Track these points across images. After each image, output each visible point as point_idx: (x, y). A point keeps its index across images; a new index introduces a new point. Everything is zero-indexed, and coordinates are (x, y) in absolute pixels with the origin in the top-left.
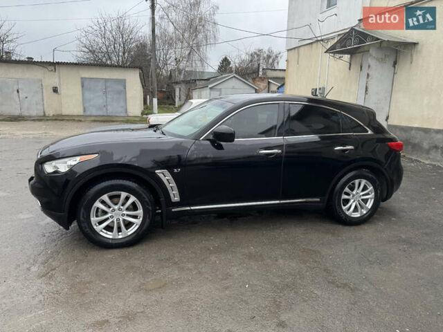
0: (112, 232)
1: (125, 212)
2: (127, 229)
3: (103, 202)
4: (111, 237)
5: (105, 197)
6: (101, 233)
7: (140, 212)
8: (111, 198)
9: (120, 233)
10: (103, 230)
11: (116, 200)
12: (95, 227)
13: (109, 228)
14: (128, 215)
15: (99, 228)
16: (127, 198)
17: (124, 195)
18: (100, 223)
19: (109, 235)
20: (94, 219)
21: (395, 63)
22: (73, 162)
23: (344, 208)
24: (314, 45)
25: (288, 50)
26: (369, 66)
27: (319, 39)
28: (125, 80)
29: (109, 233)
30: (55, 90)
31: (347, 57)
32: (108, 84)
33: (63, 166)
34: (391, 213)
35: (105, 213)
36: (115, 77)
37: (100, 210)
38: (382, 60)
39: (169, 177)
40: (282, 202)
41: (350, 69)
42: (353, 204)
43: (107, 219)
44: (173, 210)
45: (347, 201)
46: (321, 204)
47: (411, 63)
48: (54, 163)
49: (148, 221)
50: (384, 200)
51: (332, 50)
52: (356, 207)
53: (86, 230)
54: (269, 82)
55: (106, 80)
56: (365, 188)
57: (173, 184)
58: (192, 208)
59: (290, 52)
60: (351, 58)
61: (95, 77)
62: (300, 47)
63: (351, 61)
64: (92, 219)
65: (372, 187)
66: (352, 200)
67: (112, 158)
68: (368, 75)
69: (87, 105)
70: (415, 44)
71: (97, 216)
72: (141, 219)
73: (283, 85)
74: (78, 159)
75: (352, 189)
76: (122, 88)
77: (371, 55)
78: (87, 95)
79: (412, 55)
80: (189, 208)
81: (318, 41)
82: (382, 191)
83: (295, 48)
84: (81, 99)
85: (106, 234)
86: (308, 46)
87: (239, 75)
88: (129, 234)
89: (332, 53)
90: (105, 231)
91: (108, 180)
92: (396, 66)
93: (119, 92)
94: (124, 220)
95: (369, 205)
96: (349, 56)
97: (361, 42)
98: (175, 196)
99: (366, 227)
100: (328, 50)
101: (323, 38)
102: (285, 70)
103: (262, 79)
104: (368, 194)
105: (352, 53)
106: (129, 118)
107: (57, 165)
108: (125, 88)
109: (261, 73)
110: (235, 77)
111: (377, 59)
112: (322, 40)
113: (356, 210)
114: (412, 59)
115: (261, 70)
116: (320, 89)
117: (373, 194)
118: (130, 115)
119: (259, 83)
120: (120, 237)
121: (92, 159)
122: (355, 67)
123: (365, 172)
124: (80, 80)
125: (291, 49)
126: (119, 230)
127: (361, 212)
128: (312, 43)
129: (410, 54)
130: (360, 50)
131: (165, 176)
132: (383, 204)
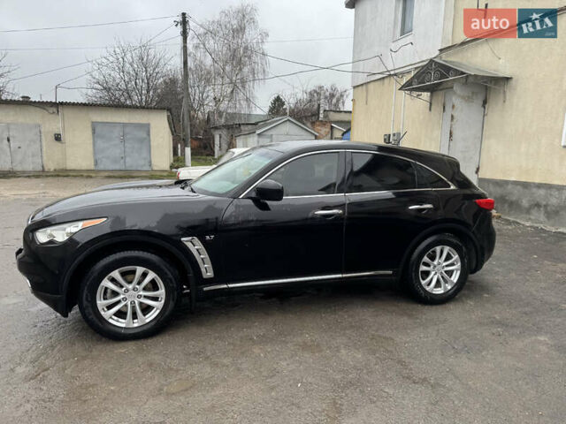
0: (125, 319)
1: (142, 293)
2: (145, 315)
3: (113, 280)
4: (123, 325)
5: (116, 274)
6: (111, 321)
7: (162, 292)
8: (123, 274)
9: (135, 321)
10: (113, 317)
11: (129, 277)
12: (102, 313)
13: (121, 314)
14: (145, 297)
15: (108, 315)
16: (144, 275)
17: (140, 270)
18: (110, 307)
19: (121, 323)
20: (101, 303)
21: (485, 102)
22: (73, 228)
23: (423, 282)
24: (386, 81)
25: (354, 87)
26: (453, 107)
27: (392, 73)
28: (149, 125)
29: (120, 320)
30: (58, 138)
31: (426, 95)
32: (127, 130)
33: (60, 235)
34: (482, 288)
35: (115, 294)
36: (136, 121)
37: (109, 291)
38: (468, 99)
39: (199, 245)
40: (344, 275)
41: (430, 110)
42: (434, 277)
43: (118, 302)
44: (205, 289)
45: (426, 274)
46: (394, 278)
47: (504, 102)
48: (49, 230)
49: (172, 304)
50: (474, 271)
51: (407, 87)
52: (438, 281)
53: (90, 317)
54: (332, 127)
55: (125, 125)
56: (449, 257)
57: (205, 255)
58: (231, 286)
59: (356, 90)
60: (431, 96)
61: (109, 120)
62: (368, 83)
63: (431, 100)
64: (98, 302)
65: (457, 256)
66: (433, 273)
67: (125, 224)
68: (452, 116)
69: (99, 156)
70: (508, 79)
71: (104, 299)
72: (163, 301)
73: (349, 130)
74: (80, 225)
75: (433, 258)
76: (145, 135)
77: (455, 93)
78: (100, 143)
79: (504, 92)
80: (225, 286)
81: (390, 75)
82: (469, 260)
83: (362, 85)
84: (90, 148)
85: (118, 321)
86: (379, 82)
87: (294, 118)
88: (148, 321)
89: (408, 90)
90: (116, 318)
91: (120, 251)
92: (487, 106)
93: (141, 141)
94: (141, 304)
95: (455, 278)
96: (429, 94)
97: (443, 76)
98: (207, 270)
99: (451, 306)
100: (403, 86)
101: (396, 72)
102: (351, 112)
103: (323, 123)
104: (452, 264)
105: (432, 89)
106: (153, 173)
107: (54, 233)
108: (149, 135)
109: (321, 116)
110: (288, 120)
111: (463, 98)
112: (395, 75)
113: (438, 284)
114: (505, 97)
115: (321, 112)
116: (394, 135)
117: (459, 264)
118: (155, 168)
119: (319, 128)
120: (136, 325)
121: (99, 225)
122: (437, 108)
123: (448, 236)
124: (90, 125)
125: (358, 86)
126: (135, 316)
127: (445, 288)
128: (383, 78)
129: (502, 91)
130: (441, 87)
131: (195, 246)
132: (472, 277)
